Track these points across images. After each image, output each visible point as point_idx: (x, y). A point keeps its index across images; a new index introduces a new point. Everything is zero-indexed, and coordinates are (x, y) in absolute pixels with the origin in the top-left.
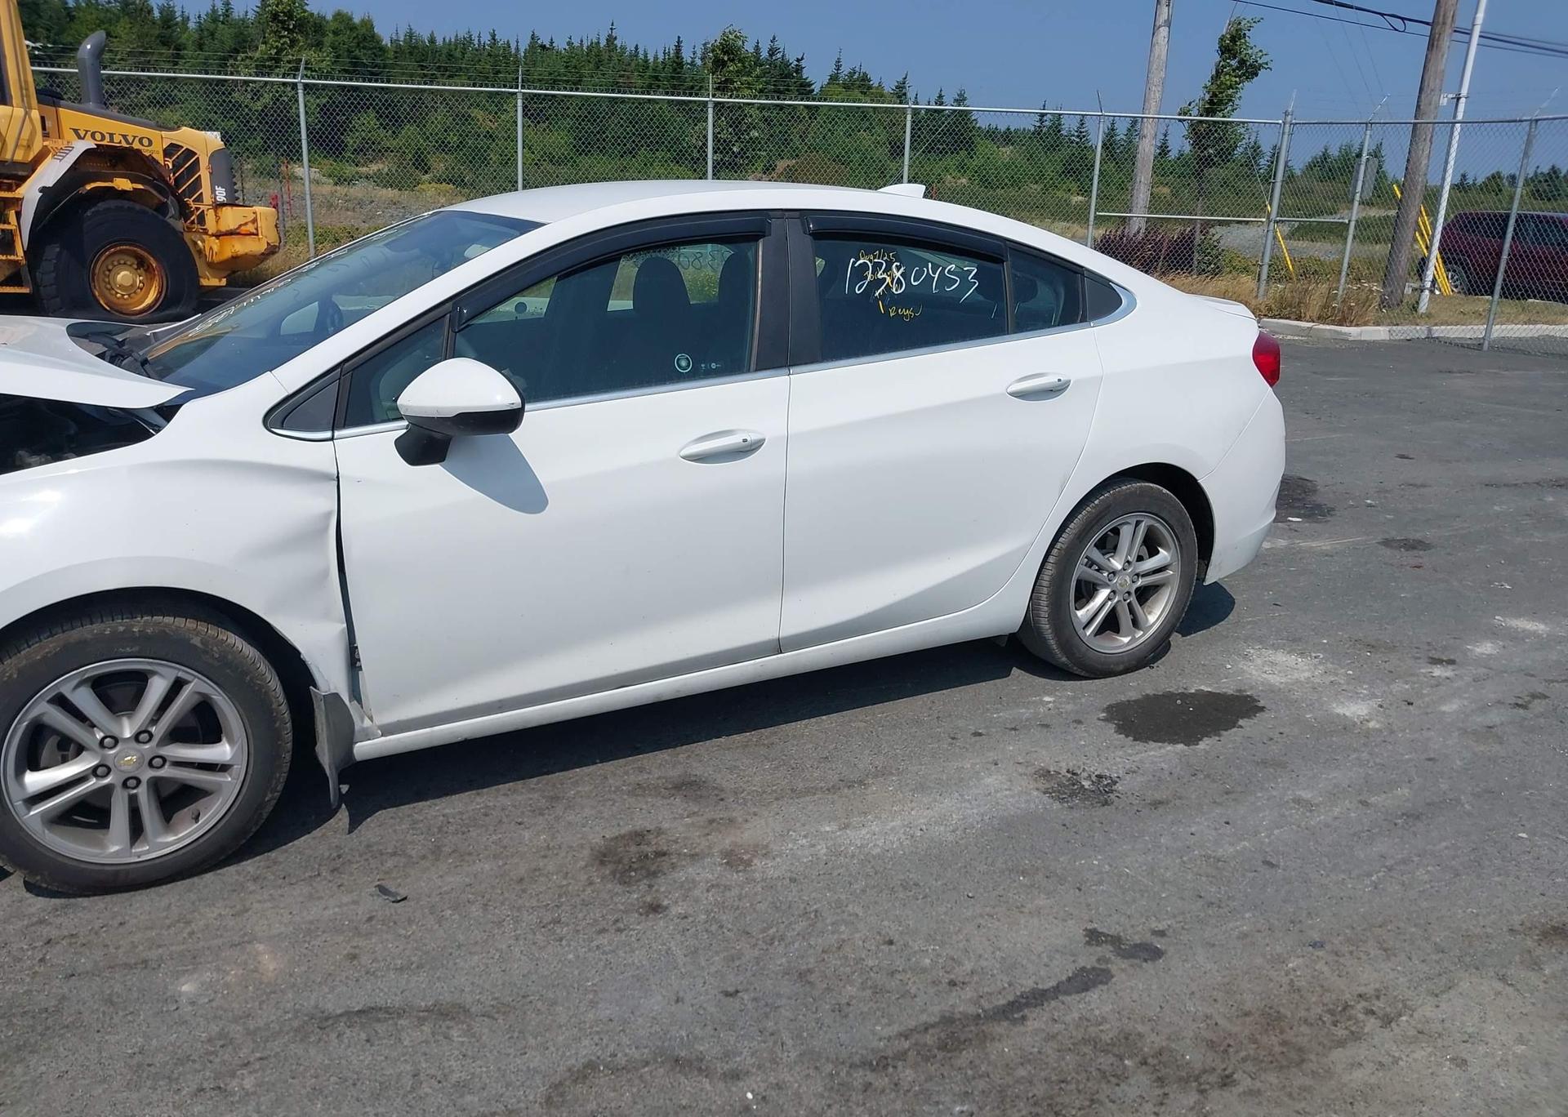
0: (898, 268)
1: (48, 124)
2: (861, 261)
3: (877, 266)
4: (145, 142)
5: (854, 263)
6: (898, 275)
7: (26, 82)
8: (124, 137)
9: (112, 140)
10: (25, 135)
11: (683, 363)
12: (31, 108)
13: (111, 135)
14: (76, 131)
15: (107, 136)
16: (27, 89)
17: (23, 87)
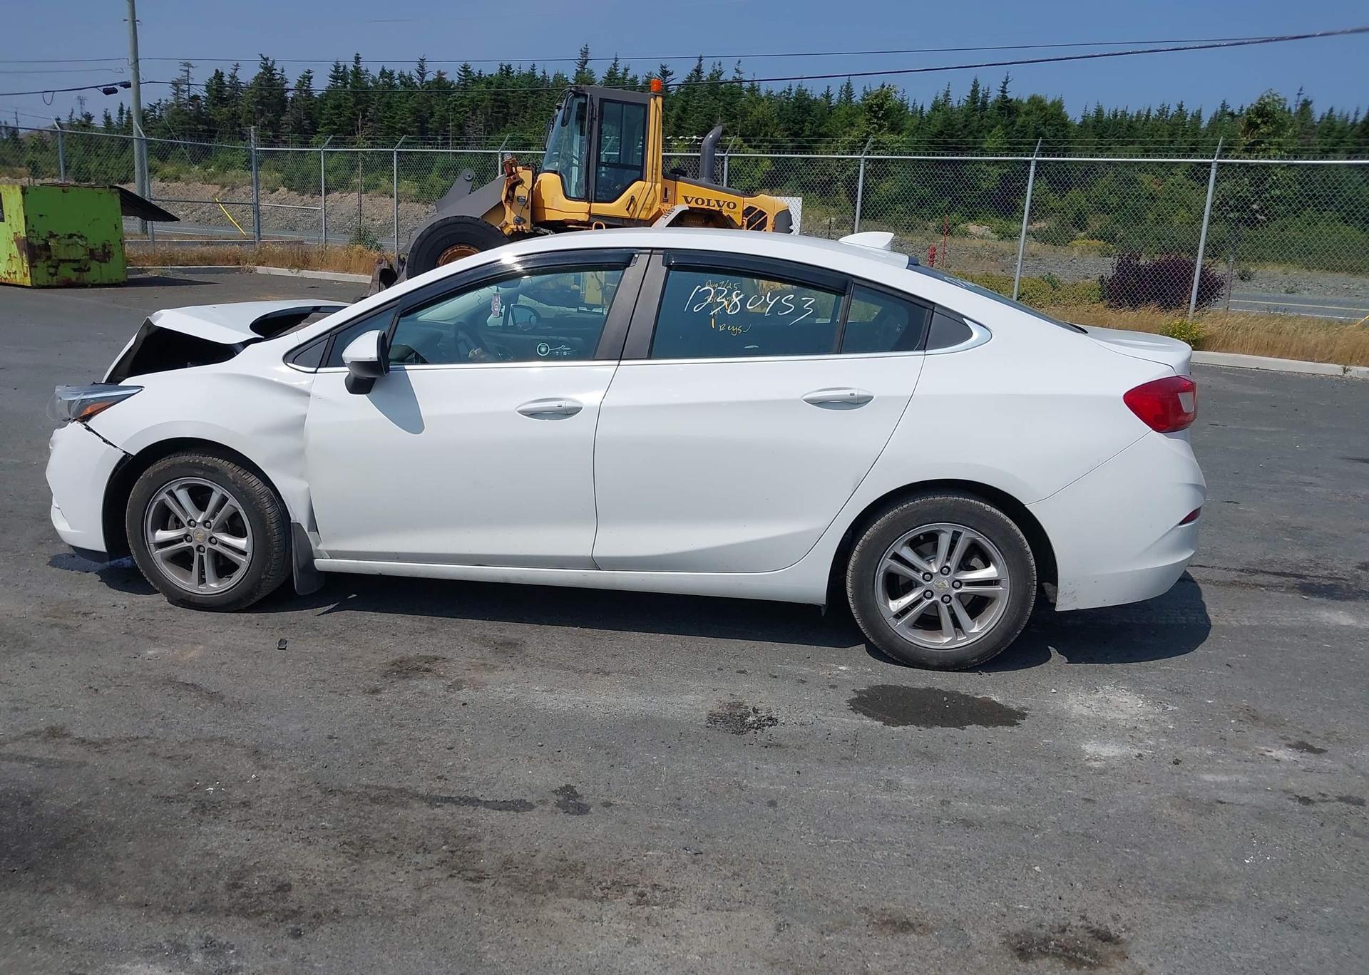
0: (737, 295)
1: (669, 193)
2: (706, 288)
3: (718, 293)
4: (732, 206)
5: (699, 289)
6: (736, 300)
7: (657, 165)
8: (718, 202)
9: (708, 205)
10: (649, 201)
11: (543, 350)
12: (656, 182)
13: (709, 201)
14: (686, 198)
15: (706, 202)
16: (657, 170)
17: (655, 169)
